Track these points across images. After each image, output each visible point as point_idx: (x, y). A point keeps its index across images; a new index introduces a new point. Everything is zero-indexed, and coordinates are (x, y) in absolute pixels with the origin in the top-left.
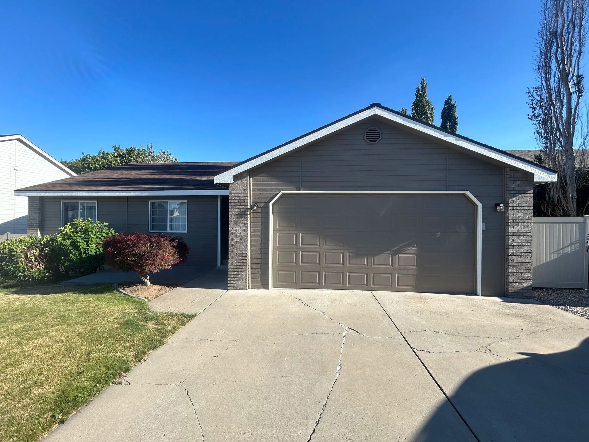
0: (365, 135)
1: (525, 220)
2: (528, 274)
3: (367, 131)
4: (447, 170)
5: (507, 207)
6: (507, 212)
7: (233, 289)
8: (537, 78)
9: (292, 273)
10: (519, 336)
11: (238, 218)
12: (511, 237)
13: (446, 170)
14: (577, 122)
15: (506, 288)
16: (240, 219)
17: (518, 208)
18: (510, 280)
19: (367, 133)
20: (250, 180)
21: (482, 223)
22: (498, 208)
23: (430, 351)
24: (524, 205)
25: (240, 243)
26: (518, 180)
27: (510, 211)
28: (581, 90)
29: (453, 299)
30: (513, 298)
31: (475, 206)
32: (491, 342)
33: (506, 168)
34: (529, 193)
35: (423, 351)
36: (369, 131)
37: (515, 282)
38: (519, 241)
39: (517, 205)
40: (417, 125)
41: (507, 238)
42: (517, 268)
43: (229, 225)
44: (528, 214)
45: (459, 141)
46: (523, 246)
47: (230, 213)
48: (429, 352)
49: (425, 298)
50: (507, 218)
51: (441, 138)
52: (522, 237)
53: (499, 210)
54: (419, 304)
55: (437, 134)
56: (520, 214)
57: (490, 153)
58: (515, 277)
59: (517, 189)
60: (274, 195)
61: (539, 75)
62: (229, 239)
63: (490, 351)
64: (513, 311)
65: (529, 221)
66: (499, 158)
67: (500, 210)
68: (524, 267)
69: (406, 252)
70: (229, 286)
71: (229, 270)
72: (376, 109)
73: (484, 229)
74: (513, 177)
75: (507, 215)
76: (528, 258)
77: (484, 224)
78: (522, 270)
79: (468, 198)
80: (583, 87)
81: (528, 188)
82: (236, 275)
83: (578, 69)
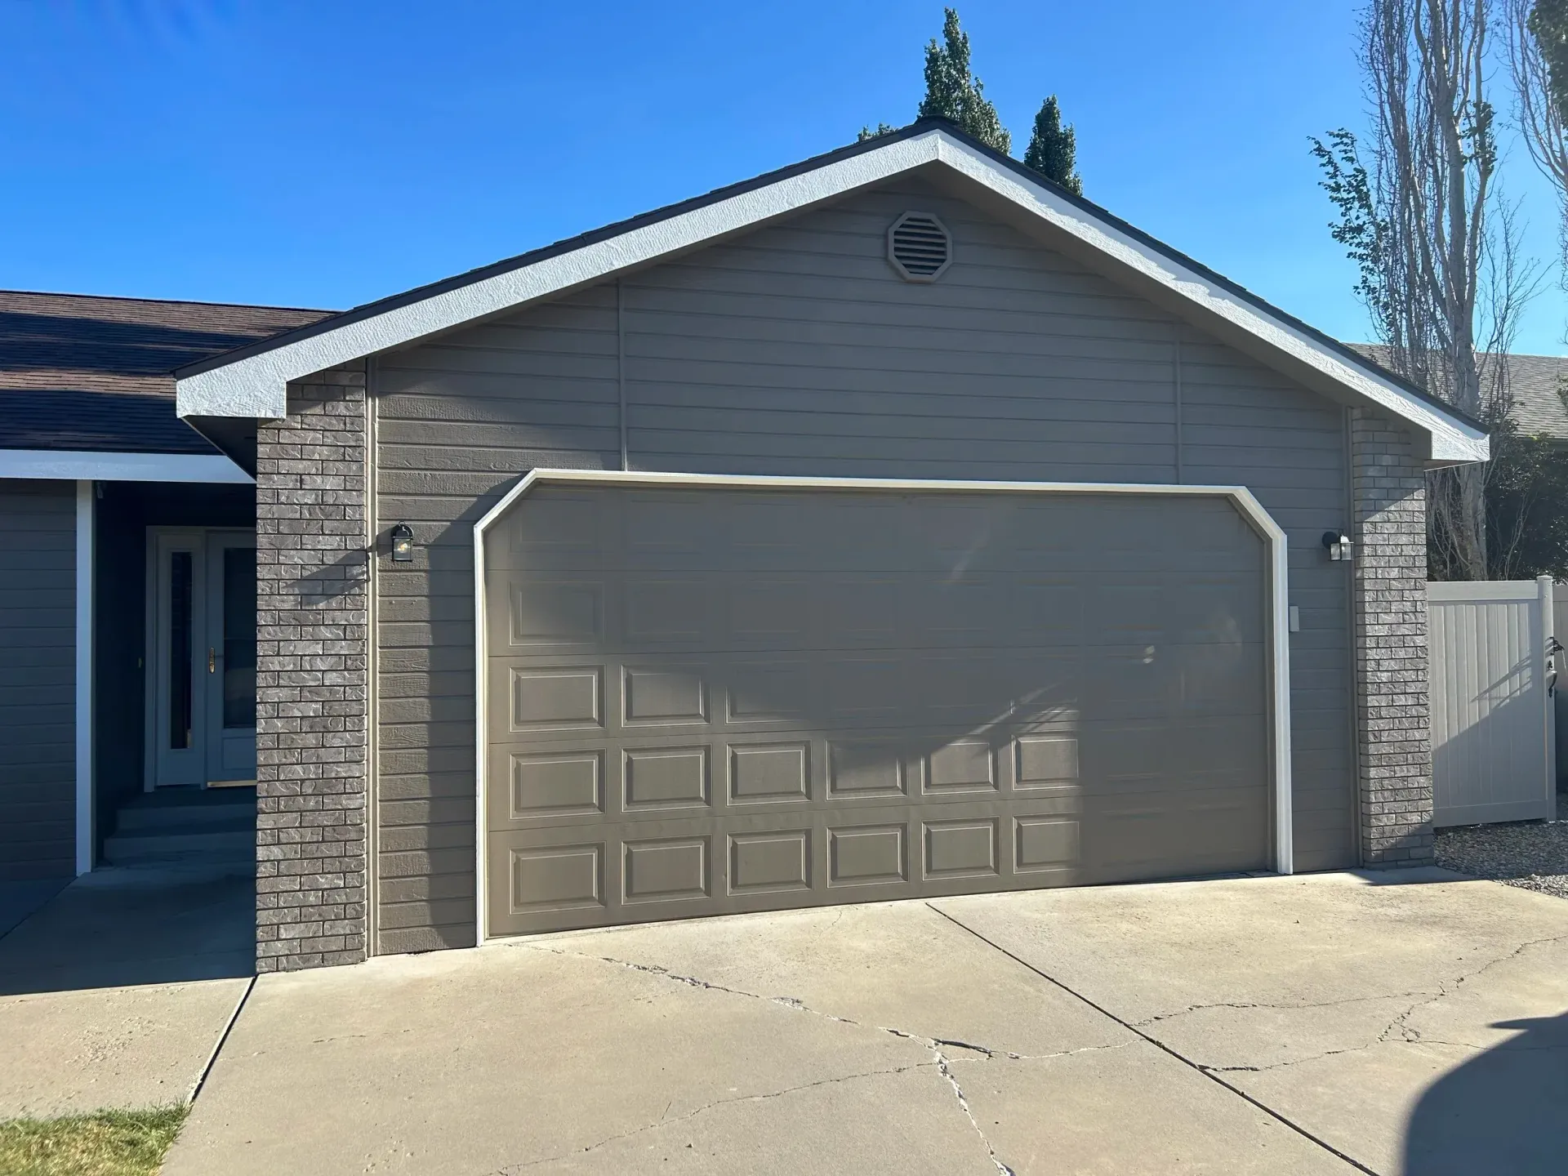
0: (892, 245)
1: (1407, 593)
2: (1422, 780)
3: (896, 227)
4: (1179, 404)
5: (1357, 546)
6: (1359, 564)
7: (285, 970)
8: (1366, 88)
9: (585, 853)
10: (1462, 979)
11: (306, 598)
12: (1372, 654)
13: (1175, 404)
14: (1480, 259)
15: (1363, 837)
16: (321, 606)
17: (1388, 551)
18: (1373, 805)
19: (896, 233)
20: (370, 408)
21: (1290, 605)
22: (1332, 550)
23: (1259, 1068)
24: (1404, 539)
25: (322, 726)
26: (1385, 452)
27: (1367, 562)
28: (1488, 152)
29: (1219, 894)
30: (1383, 871)
31: (1265, 541)
32: (1403, 1010)
33: (1352, 408)
34: (1415, 497)
35: (1234, 1069)
36: (902, 226)
37: (1386, 811)
38: (1393, 665)
39: (1385, 540)
40: (1085, 224)
41: (1361, 656)
42: (1391, 763)
43: (259, 637)
44: (1415, 572)
45: (1220, 300)
46: (1405, 682)
47: (262, 572)
48: (1256, 1070)
49: (1126, 903)
50: (1358, 586)
51: (1165, 283)
52: (1402, 654)
53: (1337, 558)
54: (1124, 926)
55: (1153, 265)
56: (1395, 573)
57: (1312, 351)
58: (1386, 794)
59: (1386, 483)
60: (492, 485)
61: (1371, 79)
62: (259, 707)
63: (1417, 1034)
64: (1406, 910)
65: (1418, 595)
66: (1337, 370)
67: (1341, 558)
68: (1409, 756)
69: (1045, 728)
70: (259, 953)
71: (262, 870)
72: (940, 141)
73: (1296, 628)
74: (1371, 440)
75: (1359, 575)
76: (1418, 723)
77: (1295, 609)
78: (1405, 768)
79: (1243, 514)
80: (1495, 144)
81: (1413, 483)
82: (300, 894)
83: (1479, 82)
